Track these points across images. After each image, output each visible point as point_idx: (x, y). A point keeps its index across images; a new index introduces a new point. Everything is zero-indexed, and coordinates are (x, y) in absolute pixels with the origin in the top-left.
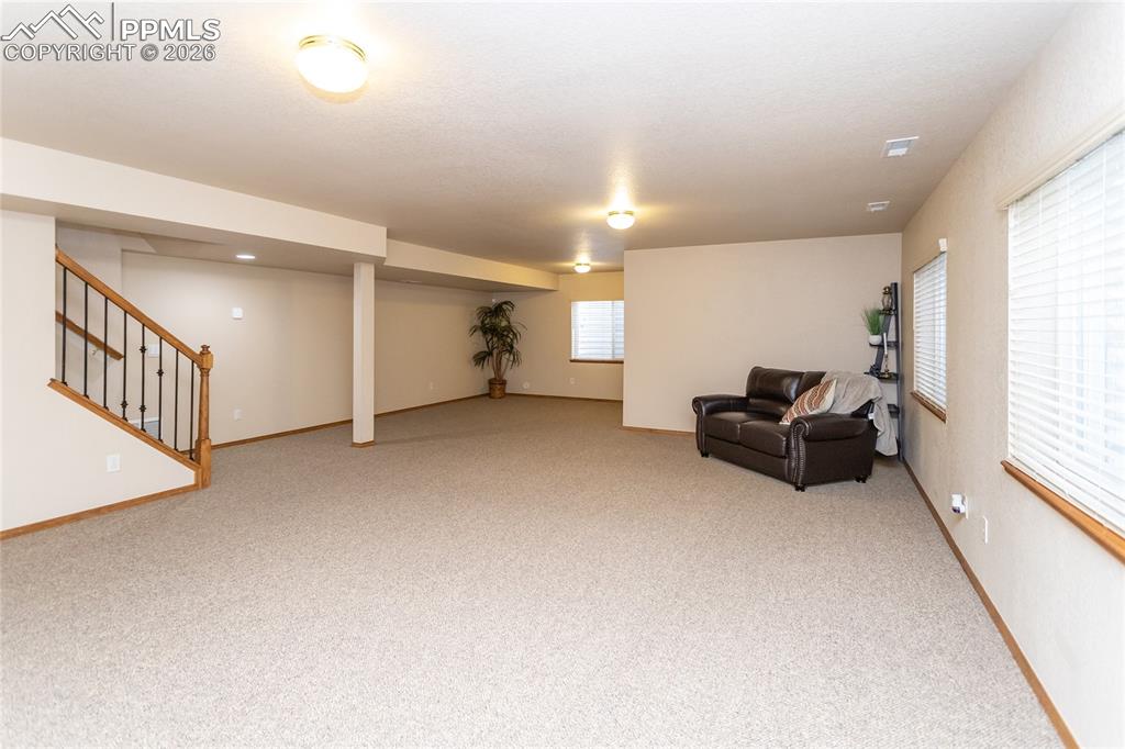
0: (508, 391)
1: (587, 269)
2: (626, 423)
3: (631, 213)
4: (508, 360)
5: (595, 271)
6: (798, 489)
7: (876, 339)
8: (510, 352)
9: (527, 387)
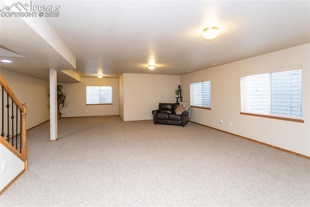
0: (62, 117)
1: (101, 77)
2: (125, 120)
3: (154, 66)
4: (61, 106)
5: (104, 77)
6: (183, 126)
7: (177, 96)
8: (62, 103)
9: (68, 115)
